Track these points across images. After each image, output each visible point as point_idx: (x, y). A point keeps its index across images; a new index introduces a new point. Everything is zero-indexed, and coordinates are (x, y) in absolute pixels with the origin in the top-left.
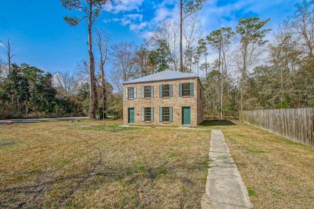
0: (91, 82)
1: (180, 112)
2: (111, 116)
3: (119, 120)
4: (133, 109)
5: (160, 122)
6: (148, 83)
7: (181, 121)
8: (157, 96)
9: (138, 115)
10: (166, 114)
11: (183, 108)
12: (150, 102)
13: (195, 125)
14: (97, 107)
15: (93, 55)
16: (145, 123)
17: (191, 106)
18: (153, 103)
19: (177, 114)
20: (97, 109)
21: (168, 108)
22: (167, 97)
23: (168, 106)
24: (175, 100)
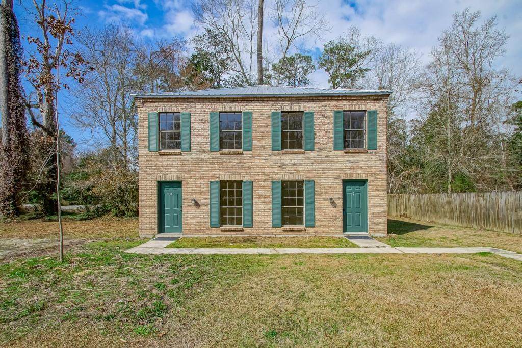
0: (7, 102)
1: (338, 194)
2: (75, 207)
3: (105, 217)
4: (178, 184)
5: (274, 226)
6: (233, 102)
7: (339, 222)
8: (264, 144)
9: (197, 204)
10: (293, 202)
11: (346, 183)
12: (241, 165)
13: (383, 233)
14: (27, 181)
15: (15, 20)
16: (223, 231)
17: (370, 178)
18: (250, 167)
19: (328, 202)
20: (27, 187)
21: (300, 183)
22: (296, 150)
23: (301, 178)
24: (322, 158)
